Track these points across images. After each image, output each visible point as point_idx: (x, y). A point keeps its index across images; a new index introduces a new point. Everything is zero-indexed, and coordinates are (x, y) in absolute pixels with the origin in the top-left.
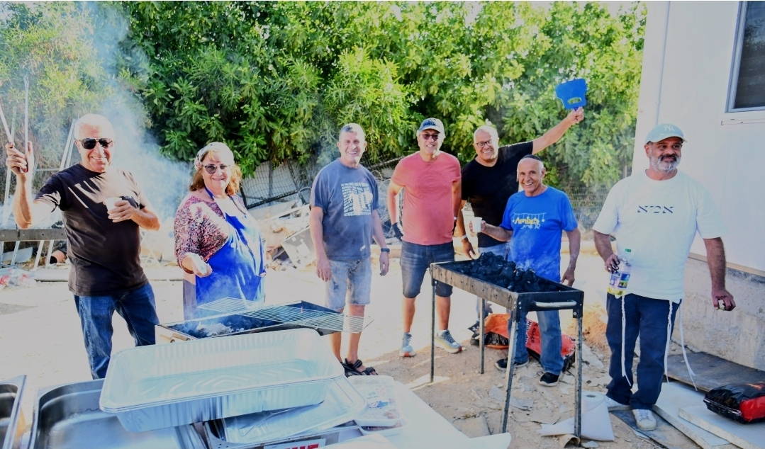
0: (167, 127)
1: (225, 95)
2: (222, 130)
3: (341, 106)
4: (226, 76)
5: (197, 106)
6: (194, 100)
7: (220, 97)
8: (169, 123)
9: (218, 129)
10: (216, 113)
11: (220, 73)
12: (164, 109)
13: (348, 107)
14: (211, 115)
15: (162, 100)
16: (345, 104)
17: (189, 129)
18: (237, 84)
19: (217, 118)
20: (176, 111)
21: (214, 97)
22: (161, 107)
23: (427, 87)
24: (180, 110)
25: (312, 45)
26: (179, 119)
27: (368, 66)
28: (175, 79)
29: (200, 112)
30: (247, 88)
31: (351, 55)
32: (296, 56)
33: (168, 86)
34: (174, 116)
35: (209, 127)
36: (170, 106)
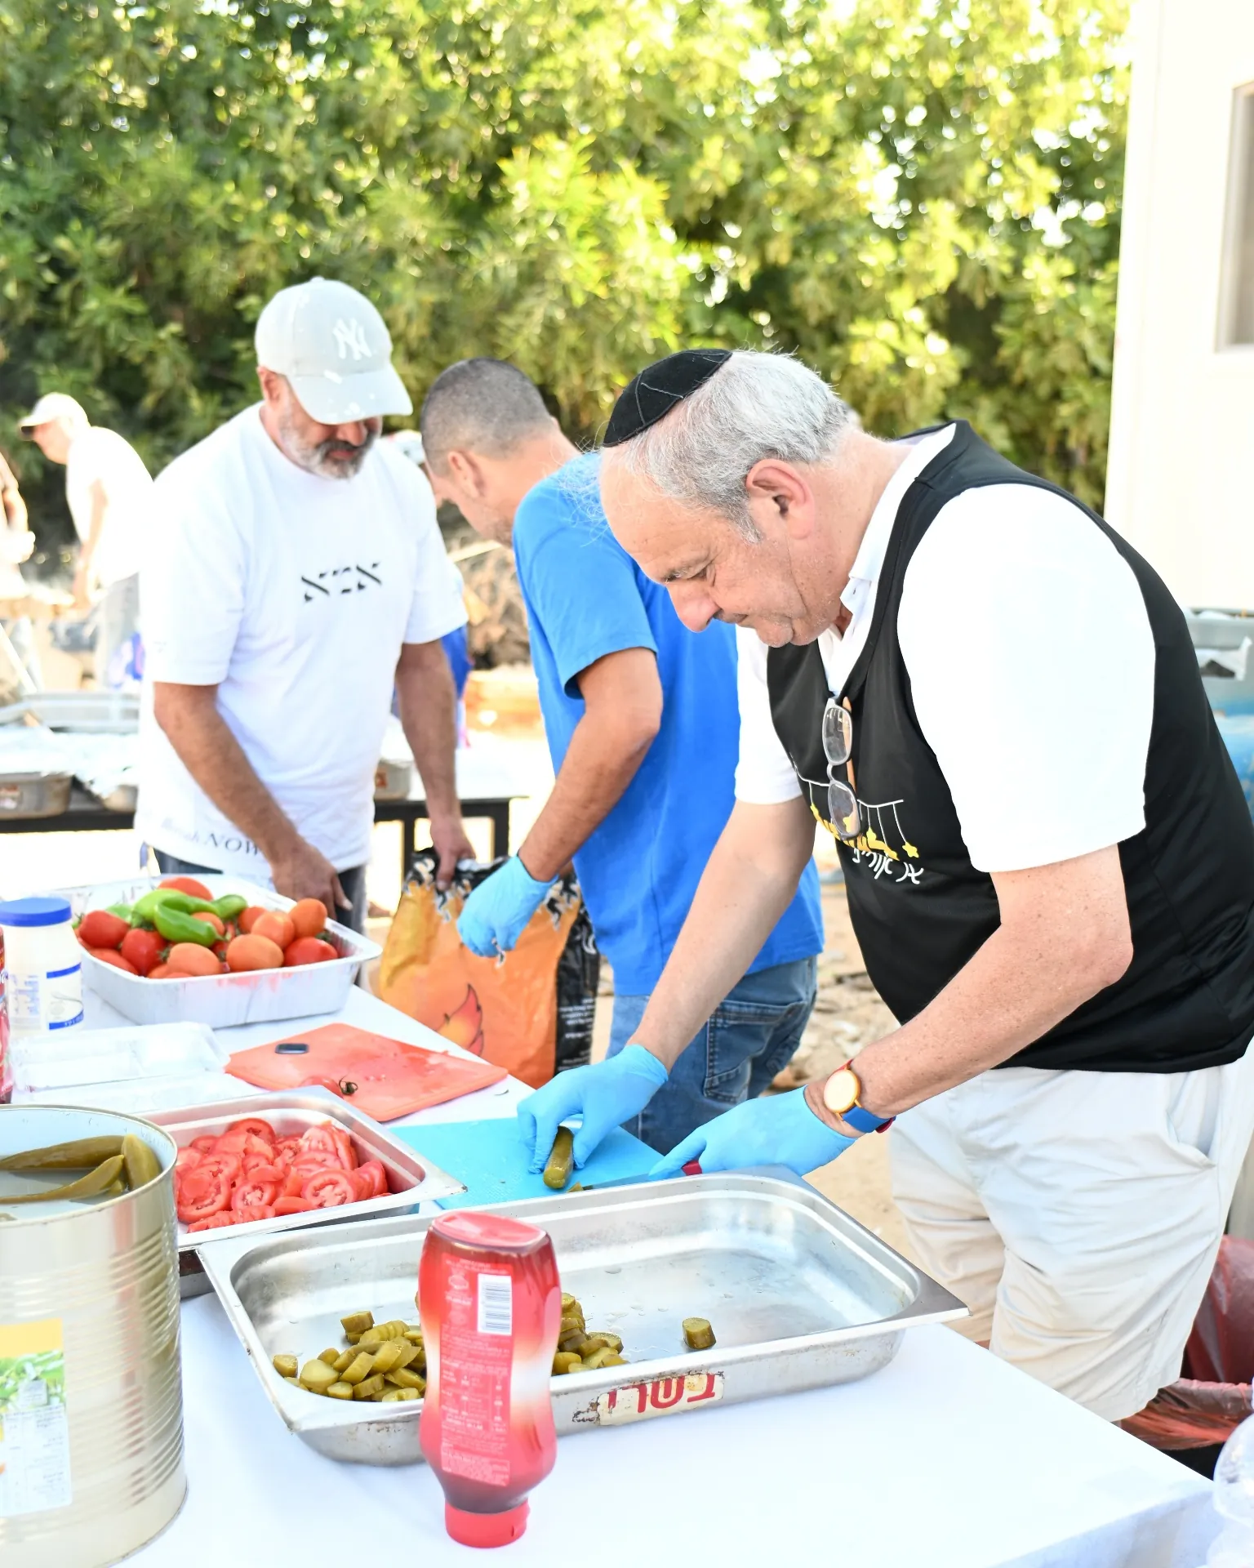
0: (40, 358)
1: (195, 271)
2: (187, 366)
3: (507, 304)
4: (200, 218)
5: (118, 298)
6: (112, 283)
7: (180, 276)
8: (45, 345)
9: (175, 363)
10: (171, 319)
11: (181, 210)
12: (30, 310)
13: (523, 306)
14: (160, 323)
15: (24, 284)
16: (518, 296)
17: (97, 362)
18: (230, 239)
19: (174, 335)
20: (65, 314)
21: (165, 276)
22: (24, 302)
23: (762, 241)
24: (75, 312)
25: (435, 127)
26: (71, 335)
27: (583, 193)
28: (59, 223)
29: (129, 318)
30: (254, 251)
31: (536, 164)
32: (389, 157)
33: (42, 247)
34: (58, 325)
35: (151, 357)
36: (47, 296)
